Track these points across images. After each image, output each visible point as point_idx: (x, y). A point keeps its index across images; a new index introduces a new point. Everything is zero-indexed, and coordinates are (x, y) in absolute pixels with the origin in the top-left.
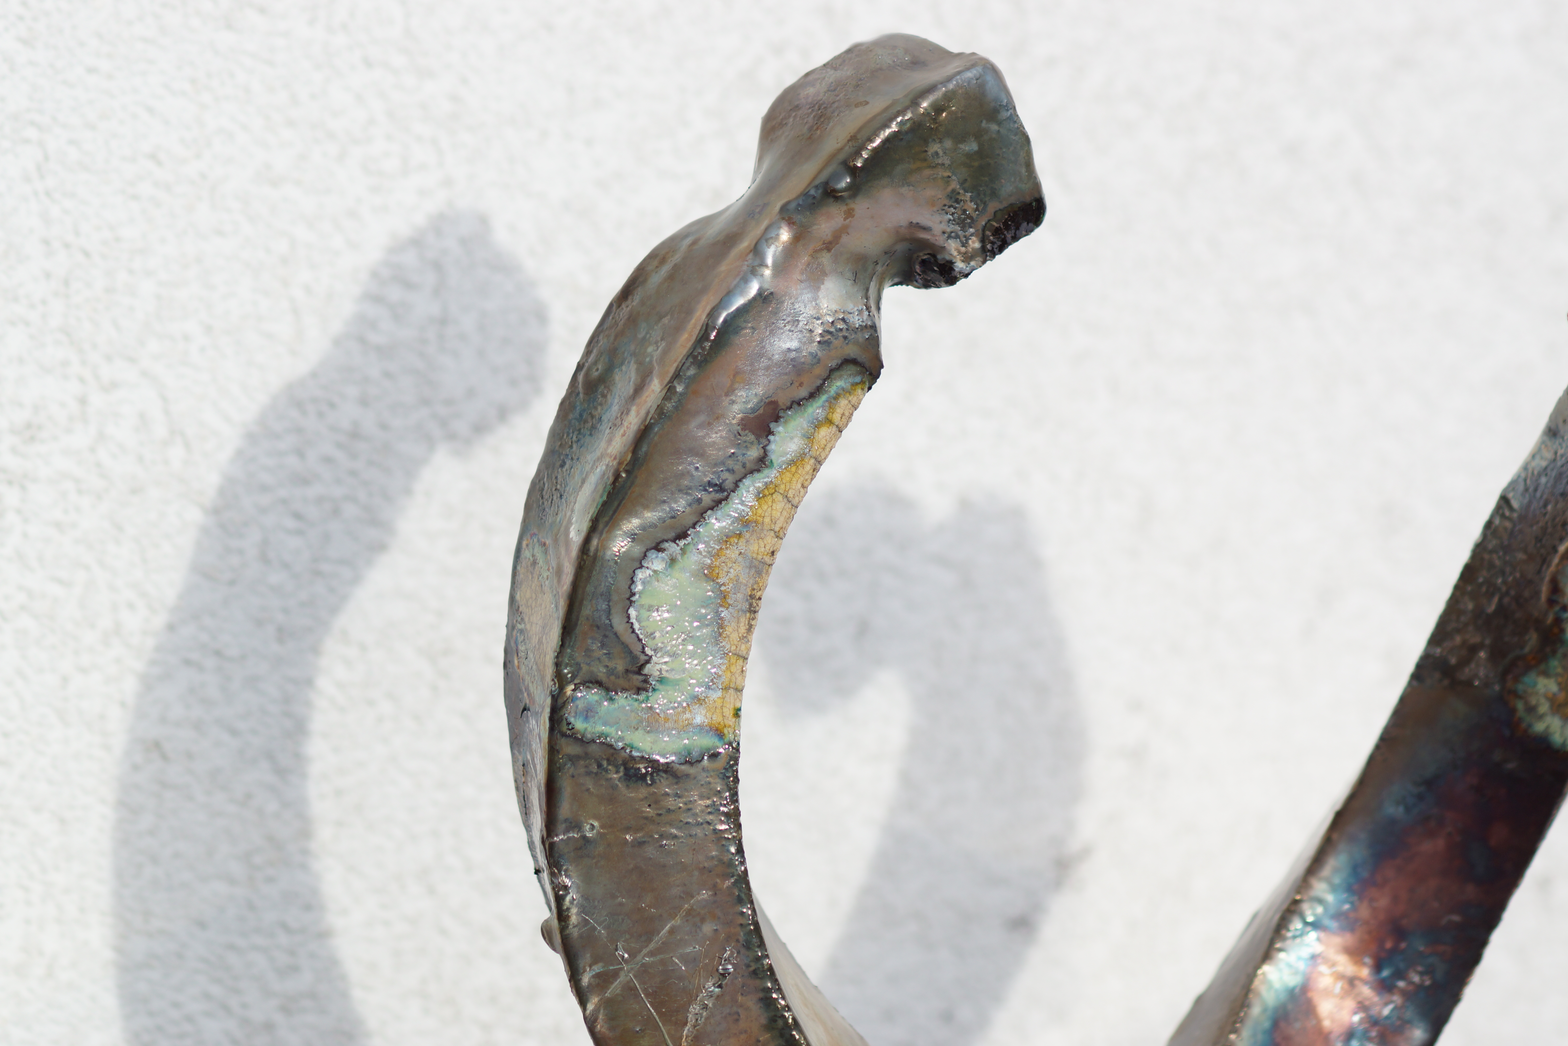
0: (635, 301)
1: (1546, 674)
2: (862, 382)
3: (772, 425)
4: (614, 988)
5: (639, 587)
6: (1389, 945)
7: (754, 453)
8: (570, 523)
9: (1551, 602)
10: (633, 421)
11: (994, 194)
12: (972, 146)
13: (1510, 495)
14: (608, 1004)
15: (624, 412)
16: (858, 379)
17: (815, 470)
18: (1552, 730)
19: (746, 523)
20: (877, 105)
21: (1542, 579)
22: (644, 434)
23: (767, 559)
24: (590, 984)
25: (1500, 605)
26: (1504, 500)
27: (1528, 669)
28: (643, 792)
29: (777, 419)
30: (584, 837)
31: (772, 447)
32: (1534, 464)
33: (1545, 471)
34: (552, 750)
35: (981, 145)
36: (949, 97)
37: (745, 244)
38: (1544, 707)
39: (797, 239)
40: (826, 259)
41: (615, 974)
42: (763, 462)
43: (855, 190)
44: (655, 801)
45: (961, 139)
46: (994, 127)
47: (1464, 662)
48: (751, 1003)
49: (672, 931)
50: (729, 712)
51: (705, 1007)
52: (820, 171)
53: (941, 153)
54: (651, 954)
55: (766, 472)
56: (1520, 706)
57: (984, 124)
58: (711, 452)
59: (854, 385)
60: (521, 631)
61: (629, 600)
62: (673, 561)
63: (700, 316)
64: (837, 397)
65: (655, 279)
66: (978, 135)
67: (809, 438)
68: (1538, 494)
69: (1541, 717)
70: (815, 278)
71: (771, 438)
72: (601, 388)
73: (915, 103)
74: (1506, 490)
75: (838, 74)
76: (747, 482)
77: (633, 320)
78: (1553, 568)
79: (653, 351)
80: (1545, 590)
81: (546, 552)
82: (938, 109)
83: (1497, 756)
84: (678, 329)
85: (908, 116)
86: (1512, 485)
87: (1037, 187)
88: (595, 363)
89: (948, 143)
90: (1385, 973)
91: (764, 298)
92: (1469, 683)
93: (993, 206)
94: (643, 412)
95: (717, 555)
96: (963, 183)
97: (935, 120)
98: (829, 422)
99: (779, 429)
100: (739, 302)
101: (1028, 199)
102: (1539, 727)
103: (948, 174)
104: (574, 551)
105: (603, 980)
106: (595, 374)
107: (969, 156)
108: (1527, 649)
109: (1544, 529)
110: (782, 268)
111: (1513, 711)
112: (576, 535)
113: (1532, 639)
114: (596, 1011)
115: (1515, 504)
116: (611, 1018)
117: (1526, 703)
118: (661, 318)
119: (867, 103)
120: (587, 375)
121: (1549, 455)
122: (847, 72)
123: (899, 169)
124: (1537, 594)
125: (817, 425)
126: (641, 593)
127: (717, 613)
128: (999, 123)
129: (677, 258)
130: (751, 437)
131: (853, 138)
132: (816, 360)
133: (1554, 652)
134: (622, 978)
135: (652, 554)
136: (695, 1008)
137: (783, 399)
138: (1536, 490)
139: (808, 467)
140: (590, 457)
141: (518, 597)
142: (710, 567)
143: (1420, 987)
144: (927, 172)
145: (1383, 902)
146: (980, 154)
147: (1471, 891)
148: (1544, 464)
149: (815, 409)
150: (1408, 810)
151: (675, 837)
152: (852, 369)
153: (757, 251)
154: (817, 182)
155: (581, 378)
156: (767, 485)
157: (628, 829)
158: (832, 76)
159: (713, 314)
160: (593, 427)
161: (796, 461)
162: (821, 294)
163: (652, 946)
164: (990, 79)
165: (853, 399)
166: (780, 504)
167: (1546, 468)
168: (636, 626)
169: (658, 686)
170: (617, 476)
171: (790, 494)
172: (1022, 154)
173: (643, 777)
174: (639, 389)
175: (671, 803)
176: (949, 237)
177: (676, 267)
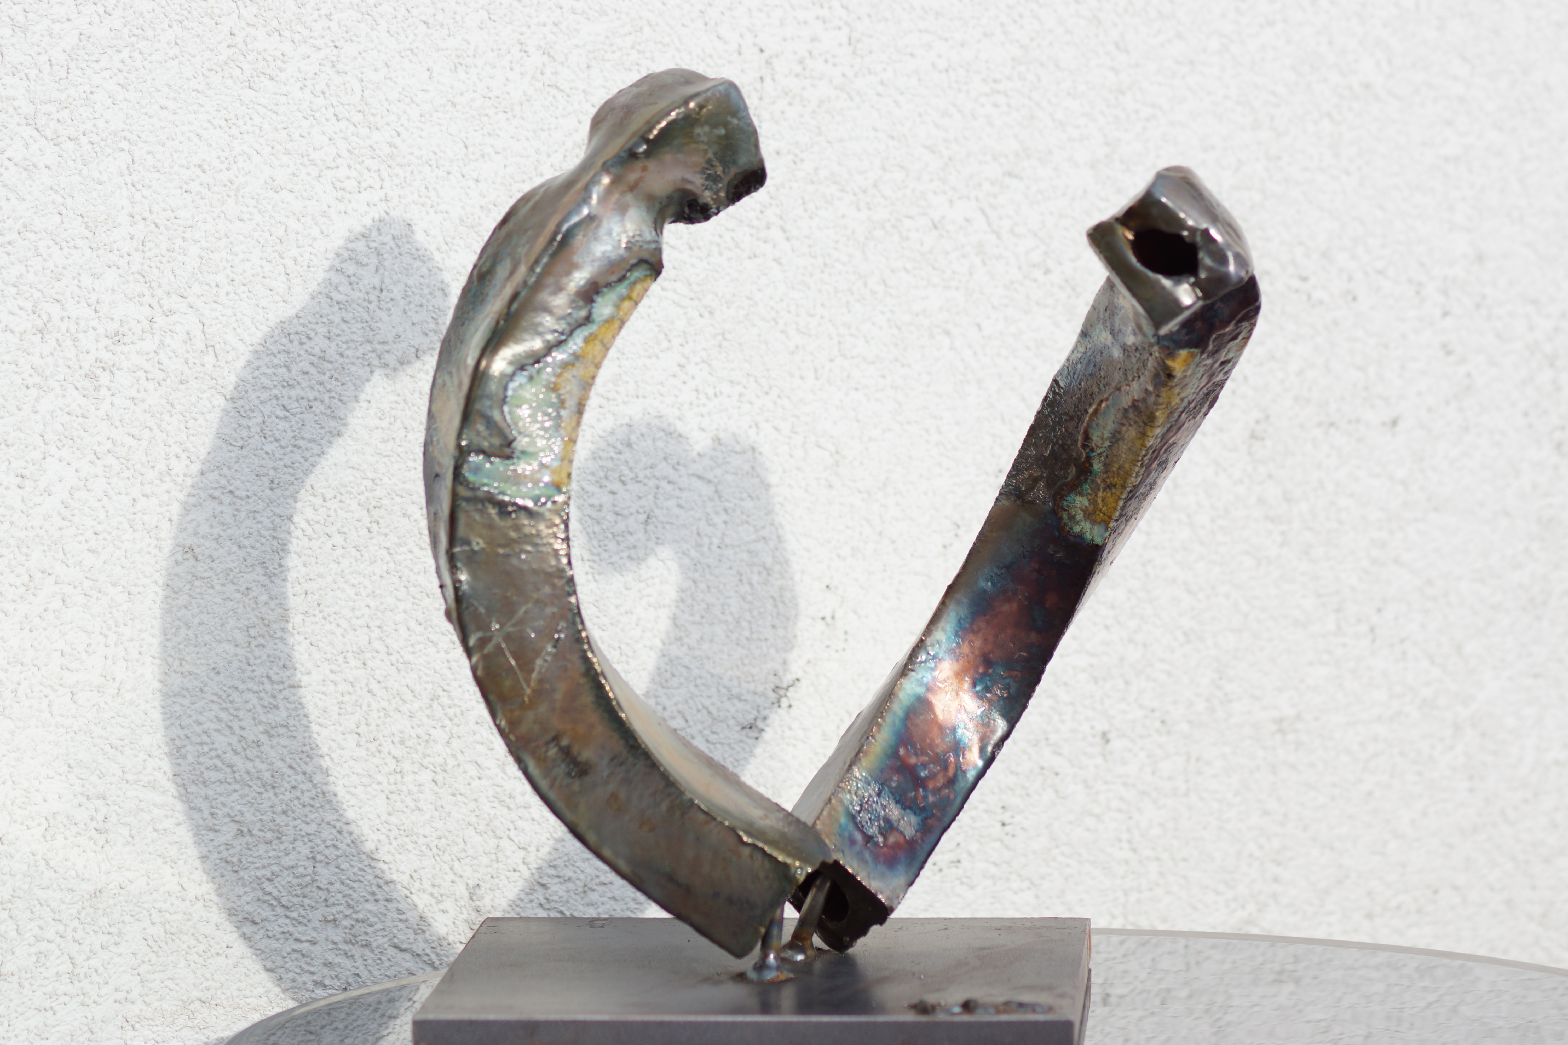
0: (510, 224)
1: (1081, 495)
2: (651, 275)
3: (595, 297)
4: (489, 648)
5: (510, 393)
6: (981, 670)
7: (583, 313)
8: (467, 355)
9: (1084, 446)
10: (508, 291)
11: (735, 162)
12: (722, 132)
13: (1059, 379)
14: (485, 658)
15: (504, 286)
16: (648, 273)
17: (621, 328)
18: (1084, 531)
19: (577, 357)
20: (662, 104)
21: (1078, 432)
22: (515, 296)
23: (590, 381)
24: (474, 646)
25: (1052, 450)
26: (1055, 381)
27: (1070, 492)
28: (509, 523)
29: (598, 293)
30: (473, 551)
31: (594, 311)
32: (1073, 357)
33: (1080, 360)
34: (455, 496)
35: (727, 131)
36: (707, 101)
37: (580, 185)
38: (1080, 516)
39: (613, 182)
40: (629, 198)
41: (490, 639)
42: (588, 319)
43: (648, 154)
44: (517, 528)
45: (715, 126)
46: (735, 121)
47: (1031, 488)
48: (575, 659)
49: (526, 612)
50: (564, 475)
51: (546, 661)
52: (627, 142)
53: (702, 134)
54: (514, 625)
55: (590, 326)
56: (1065, 516)
57: (729, 118)
58: (555, 310)
59: (646, 276)
60: (435, 429)
61: (504, 401)
62: (531, 378)
63: (551, 226)
64: (635, 283)
65: (523, 211)
66: (725, 125)
67: (617, 307)
68: (1076, 377)
69: (1078, 523)
70: (622, 210)
71: (594, 305)
72: (488, 277)
73: (686, 102)
74: (1056, 376)
75: (639, 89)
76: (578, 331)
77: (509, 236)
78: (1085, 424)
79: (522, 251)
80: (1080, 438)
81: (451, 377)
82: (701, 107)
83: (1051, 549)
84: (536, 236)
85: (682, 109)
86: (1060, 373)
87: (761, 161)
88: (485, 262)
89: (707, 129)
90: (978, 688)
91: (590, 218)
92: (1033, 503)
93: (734, 170)
94: (514, 284)
95: (559, 376)
96: (715, 154)
97: (698, 114)
98: (630, 298)
99: (599, 300)
100: (575, 219)
101: (756, 168)
102: (1077, 529)
103: (706, 147)
104: (470, 370)
105: (483, 642)
106: (484, 269)
107: (720, 137)
108: (1069, 479)
109: (1079, 399)
110: (603, 200)
111: (1061, 518)
112: (471, 362)
113: (1073, 470)
114: (477, 662)
115: (1062, 384)
116: (487, 668)
117: (1069, 513)
118: (526, 231)
119: (656, 103)
120: (480, 270)
121: (1082, 350)
122: (644, 88)
123: (676, 142)
124: (1076, 441)
125: (623, 299)
126: (512, 397)
127: (558, 413)
128: (739, 119)
129: (537, 198)
130: (581, 303)
131: (648, 122)
132: (623, 260)
133: (1086, 479)
134: (494, 641)
135: (519, 373)
136: (539, 662)
137: (602, 281)
138: (1074, 374)
139: (617, 324)
140: (481, 317)
141: (433, 409)
142: (555, 384)
143: (1001, 698)
144: (693, 146)
145: (978, 643)
146: (727, 137)
147: (1034, 637)
148: (1079, 355)
149: (622, 289)
150: (993, 584)
151: (529, 552)
152: (645, 266)
153: (587, 189)
154: (625, 148)
155: (475, 272)
156: (591, 334)
157: (500, 546)
158: (635, 90)
159: (559, 226)
160: (483, 300)
161: (609, 321)
162: (626, 218)
163: (514, 621)
164: (733, 94)
165: (645, 285)
166: (598, 347)
167: (1080, 359)
168: (508, 417)
169: (521, 456)
170: (498, 322)
171: (605, 341)
172: (753, 139)
173: (510, 513)
174: (512, 273)
175: (527, 530)
176: (706, 189)
177: (536, 203)
